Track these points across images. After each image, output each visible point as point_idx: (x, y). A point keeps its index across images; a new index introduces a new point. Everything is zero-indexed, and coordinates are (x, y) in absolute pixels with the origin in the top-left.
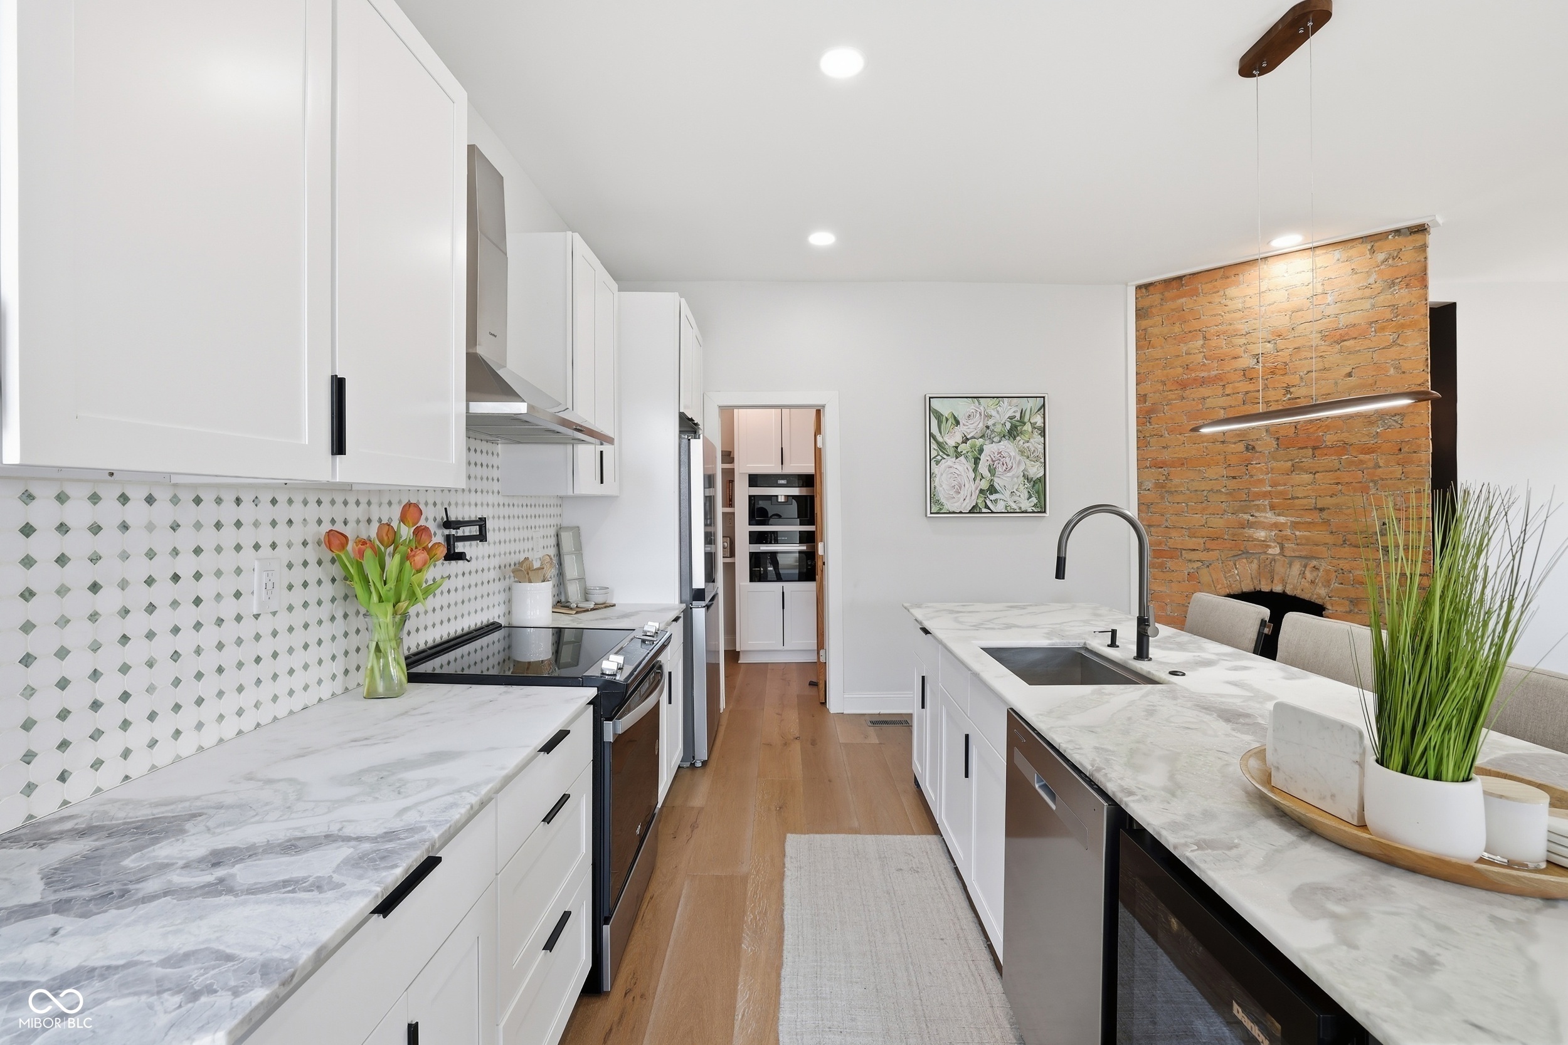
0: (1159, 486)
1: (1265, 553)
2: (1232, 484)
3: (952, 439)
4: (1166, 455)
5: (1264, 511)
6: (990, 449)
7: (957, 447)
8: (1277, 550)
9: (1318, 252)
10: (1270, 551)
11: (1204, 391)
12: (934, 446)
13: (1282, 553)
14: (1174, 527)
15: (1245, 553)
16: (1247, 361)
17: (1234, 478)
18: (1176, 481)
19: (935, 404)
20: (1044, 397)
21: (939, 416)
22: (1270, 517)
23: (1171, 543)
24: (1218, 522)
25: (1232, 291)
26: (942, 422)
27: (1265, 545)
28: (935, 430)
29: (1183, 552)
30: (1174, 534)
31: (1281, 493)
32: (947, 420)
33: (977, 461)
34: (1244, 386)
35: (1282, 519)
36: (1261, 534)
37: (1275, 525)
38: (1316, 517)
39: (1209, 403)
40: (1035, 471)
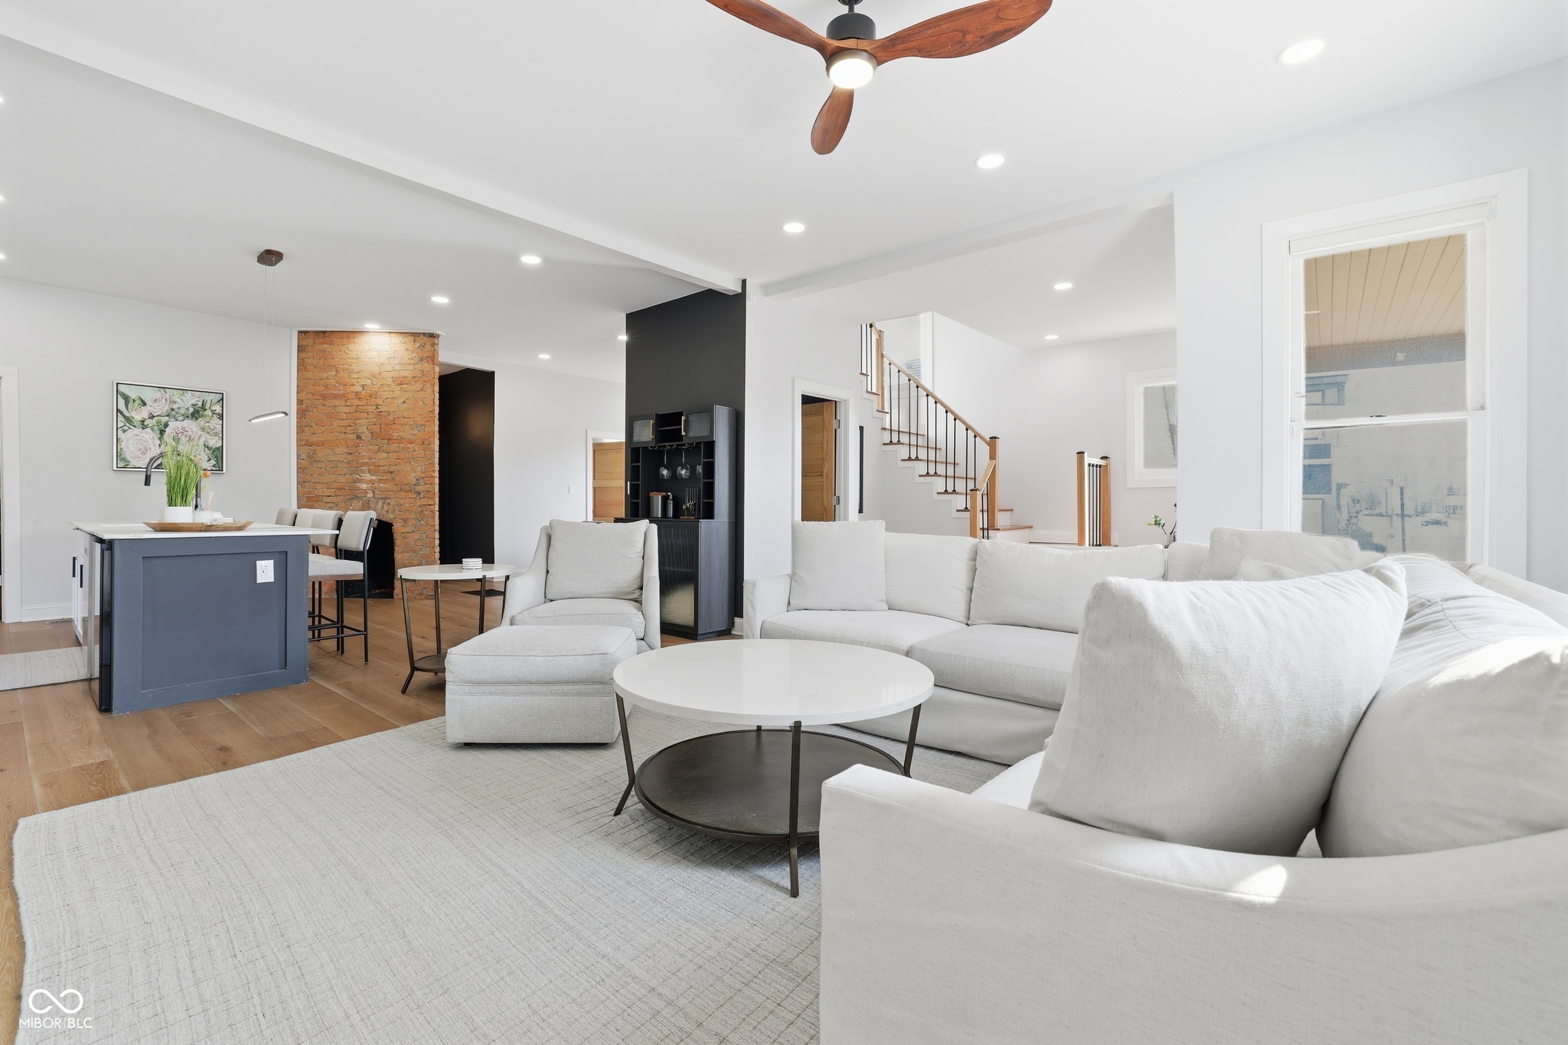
0: (309, 457)
1: (366, 496)
2: (349, 457)
3: (138, 415)
4: (314, 439)
5: (366, 473)
6: (173, 424)
7: (143, 421)
8: (371, 495)
9: (392, 335)
10: (368, 495)
11: (336, 402)
12: (121, 418)
13: (374, 497)
14: (319, 482)
15: (355, 497)
16: (358, 388)
17: (351, 454)
18: (320, 455)
19: (122, 388)
20: (222, 394)
21: (127, 399)
22: (368, 477)
23: (316, 492)
24: (342, 479)
25: (351, 347)
26: (129, 402)
27: (365, 492)
28: (122, 407)
29: (324, 497)
30: (318, 487)
31: (373, 463)
32: (134, 401)
33: (162, 432)
34: (356, 402)
35: (374, 478)
36: (364, 486)
37: (371, 481)
38: (388, 476)
39: (338, 409)
40: (214, 442)
